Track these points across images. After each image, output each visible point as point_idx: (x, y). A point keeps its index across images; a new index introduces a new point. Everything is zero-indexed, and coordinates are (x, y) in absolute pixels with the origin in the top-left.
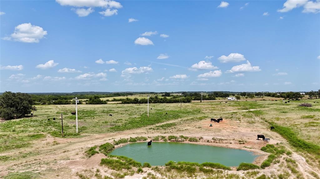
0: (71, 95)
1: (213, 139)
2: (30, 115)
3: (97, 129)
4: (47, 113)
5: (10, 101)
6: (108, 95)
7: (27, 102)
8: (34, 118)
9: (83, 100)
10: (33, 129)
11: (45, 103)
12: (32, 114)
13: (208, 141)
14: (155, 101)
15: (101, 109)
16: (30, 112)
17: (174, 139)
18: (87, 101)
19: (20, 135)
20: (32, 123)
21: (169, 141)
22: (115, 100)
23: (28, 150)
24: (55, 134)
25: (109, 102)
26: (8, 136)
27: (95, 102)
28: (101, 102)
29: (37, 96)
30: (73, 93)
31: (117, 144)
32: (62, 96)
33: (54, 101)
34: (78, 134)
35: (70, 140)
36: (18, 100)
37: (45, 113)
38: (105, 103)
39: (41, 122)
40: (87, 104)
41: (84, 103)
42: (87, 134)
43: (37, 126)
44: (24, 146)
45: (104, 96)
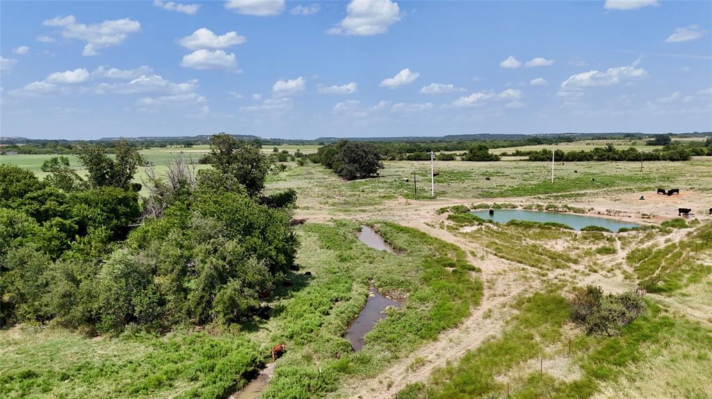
0: (440, 141)
1: (607, 211)
2: (375, 175)
3: (460, 194)
4: (398, 173)
5: (353, 155)
6: (514, 143)
7: (372, 156)
8: (381, 179)
9: (458, 153)
10: (383, 190)
11: (395, 157)
12: (378, 174)
13: (599, 213)
14: (601, 156)
15: (482, 169)
16: (375, 171)
17: (552, 209)
18: (465, 154)
19: (371, 195)
20: (380, 185)
21: (545, 211)
22: (518, 154)
23: (381, 207)
24: (407, 196)
25: (503, 158)
26: (359, 196)
27: (478, 156)
28: (488, 157)
29: (382, 146)
30: (446, 136)
31: (475, 208)
32: (422, 145)
33: (408, 154)
34: (433, 198)
35: (422, 202)
36: (362, 153)
37: (396, 173)
38: (496, 159)
39: (391, 184)
40: (463, 160)
41: (458, 158)
42: (445, 198)
43: (387, 188)
44: (376, 204)
45: (505, 144)
